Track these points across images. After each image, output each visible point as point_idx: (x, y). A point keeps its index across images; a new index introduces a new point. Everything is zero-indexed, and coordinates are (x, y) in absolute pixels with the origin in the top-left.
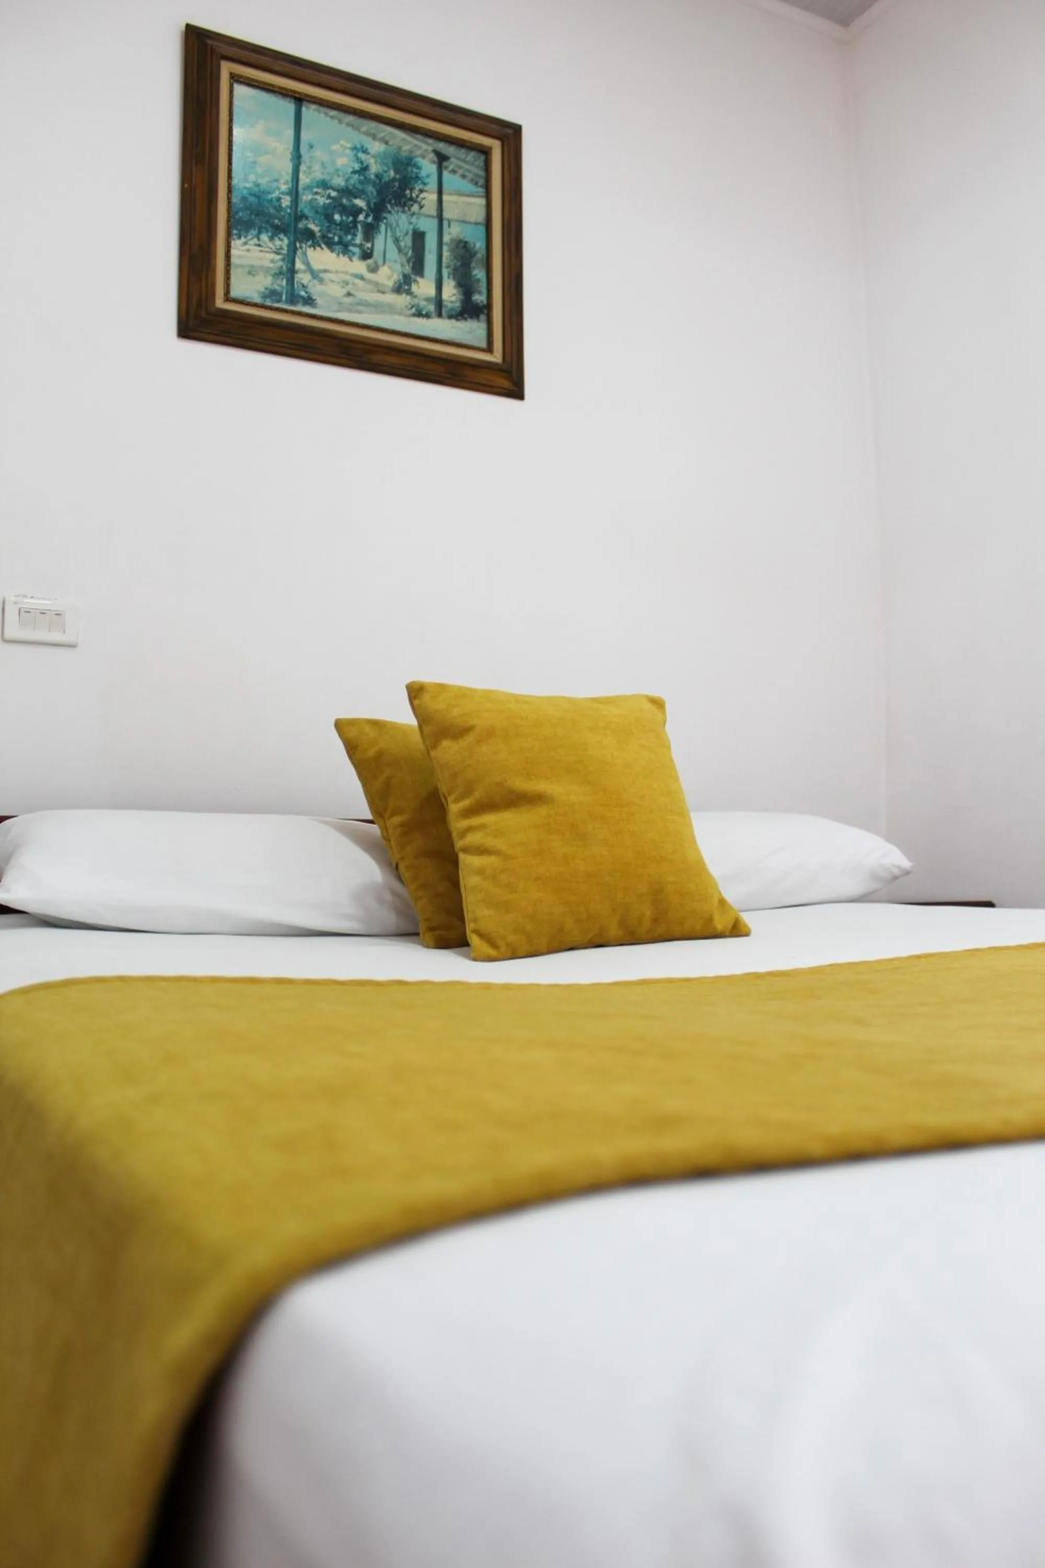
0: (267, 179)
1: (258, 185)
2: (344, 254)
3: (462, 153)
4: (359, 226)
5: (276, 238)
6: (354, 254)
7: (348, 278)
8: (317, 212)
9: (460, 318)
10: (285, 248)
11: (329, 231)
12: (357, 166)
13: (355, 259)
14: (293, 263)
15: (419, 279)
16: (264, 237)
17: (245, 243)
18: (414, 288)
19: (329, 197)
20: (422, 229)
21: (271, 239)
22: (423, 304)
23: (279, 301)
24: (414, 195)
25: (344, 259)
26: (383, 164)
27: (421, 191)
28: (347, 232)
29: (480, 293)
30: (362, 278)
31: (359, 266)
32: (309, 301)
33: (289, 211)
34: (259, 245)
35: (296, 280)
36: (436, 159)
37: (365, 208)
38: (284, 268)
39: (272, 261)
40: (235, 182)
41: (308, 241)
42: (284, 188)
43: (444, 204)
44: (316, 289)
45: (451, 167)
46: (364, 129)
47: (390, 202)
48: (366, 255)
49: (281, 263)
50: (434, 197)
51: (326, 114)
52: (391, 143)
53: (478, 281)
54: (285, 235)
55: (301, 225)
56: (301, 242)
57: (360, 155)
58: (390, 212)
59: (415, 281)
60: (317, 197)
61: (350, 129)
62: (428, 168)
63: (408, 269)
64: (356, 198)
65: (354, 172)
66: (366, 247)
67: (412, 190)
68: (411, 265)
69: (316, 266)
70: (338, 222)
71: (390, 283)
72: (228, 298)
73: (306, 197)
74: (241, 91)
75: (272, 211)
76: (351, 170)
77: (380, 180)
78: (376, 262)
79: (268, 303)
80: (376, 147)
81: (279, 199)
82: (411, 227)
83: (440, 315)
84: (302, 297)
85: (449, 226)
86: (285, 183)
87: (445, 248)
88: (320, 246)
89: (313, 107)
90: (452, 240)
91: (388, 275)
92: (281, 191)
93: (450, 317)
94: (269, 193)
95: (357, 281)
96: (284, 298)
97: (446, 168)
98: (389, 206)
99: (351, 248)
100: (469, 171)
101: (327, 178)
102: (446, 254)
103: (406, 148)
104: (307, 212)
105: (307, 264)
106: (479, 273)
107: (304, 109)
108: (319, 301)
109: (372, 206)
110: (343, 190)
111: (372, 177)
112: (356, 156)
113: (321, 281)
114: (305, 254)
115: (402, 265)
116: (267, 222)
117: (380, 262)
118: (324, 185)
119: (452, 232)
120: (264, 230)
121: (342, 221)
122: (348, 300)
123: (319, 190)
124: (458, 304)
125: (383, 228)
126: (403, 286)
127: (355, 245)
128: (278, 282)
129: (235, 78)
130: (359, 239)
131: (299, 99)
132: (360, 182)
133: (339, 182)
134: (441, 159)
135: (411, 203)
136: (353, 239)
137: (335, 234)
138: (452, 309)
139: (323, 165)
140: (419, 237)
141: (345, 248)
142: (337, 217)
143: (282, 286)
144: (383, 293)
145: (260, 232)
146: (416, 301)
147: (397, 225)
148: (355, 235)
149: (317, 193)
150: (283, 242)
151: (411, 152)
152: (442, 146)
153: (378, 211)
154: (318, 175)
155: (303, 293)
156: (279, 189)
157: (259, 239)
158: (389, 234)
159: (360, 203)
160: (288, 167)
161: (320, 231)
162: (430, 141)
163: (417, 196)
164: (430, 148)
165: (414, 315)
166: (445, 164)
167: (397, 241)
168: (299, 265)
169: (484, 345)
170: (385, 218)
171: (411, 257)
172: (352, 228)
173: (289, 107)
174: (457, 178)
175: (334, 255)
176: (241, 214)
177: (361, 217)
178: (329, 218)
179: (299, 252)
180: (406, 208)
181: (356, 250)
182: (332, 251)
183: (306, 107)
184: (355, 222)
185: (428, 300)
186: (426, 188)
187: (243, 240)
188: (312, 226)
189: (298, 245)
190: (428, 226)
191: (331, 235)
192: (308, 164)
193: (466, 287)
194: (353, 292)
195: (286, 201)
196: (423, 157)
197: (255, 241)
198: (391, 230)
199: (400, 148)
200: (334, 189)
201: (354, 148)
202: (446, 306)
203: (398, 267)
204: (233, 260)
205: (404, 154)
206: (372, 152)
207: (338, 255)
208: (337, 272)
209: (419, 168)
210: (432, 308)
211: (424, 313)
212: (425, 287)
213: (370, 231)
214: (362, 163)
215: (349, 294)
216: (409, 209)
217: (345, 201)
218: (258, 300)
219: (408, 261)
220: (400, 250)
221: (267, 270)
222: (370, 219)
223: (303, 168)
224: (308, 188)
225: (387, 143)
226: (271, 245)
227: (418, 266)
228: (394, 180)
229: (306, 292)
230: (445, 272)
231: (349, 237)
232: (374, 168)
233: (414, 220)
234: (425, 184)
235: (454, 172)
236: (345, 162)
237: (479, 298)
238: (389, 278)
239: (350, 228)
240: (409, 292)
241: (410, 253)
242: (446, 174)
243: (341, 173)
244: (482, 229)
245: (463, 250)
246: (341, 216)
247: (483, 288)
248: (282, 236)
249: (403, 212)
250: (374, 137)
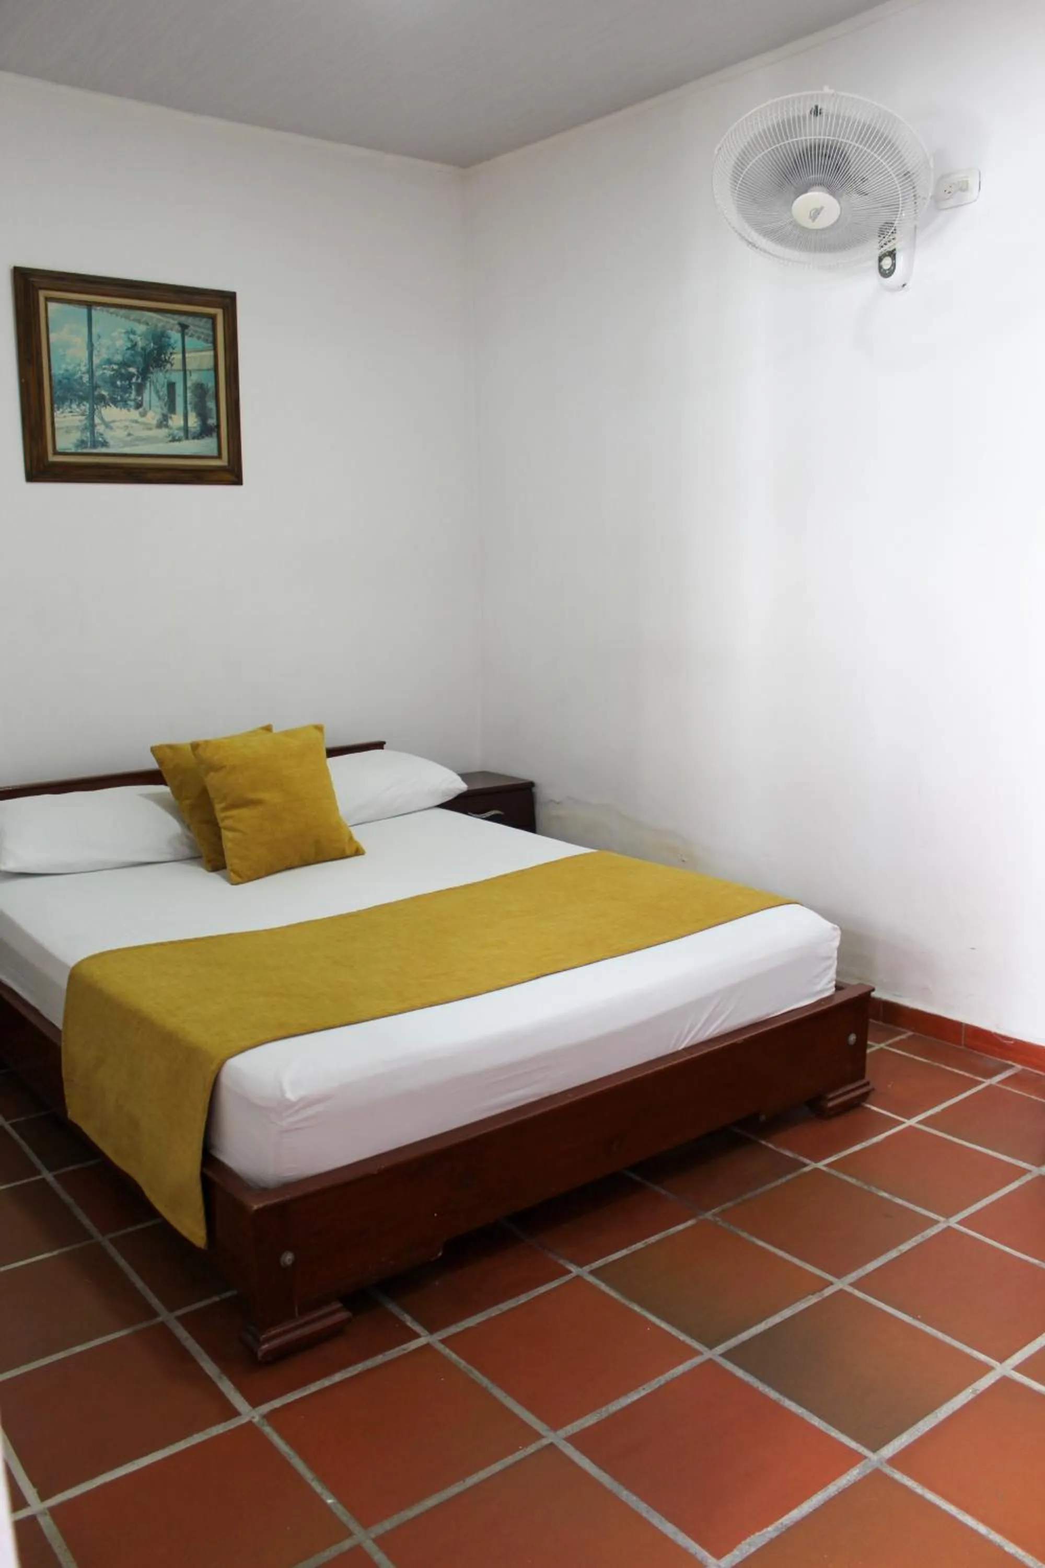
0: (73, 365)
1: (67, 370)
2: (124, 407)
3: (197, 321)
4: (133, 387)
5: (81, 405)
6: (131, 406)
7: (127, 423)
8: (106, 382)
9: (200, 437)
10: (88, 411)
11: (114, 394)
12: (129, 345)
13: (132, 409)
14: (93, 419)
15: (173, 416)
16: (74, 406)
17: (62, 413)
18: (170, 422)
19: (113, 370)
20: (173, 380)
21: (78, 406)
22: (176, 432)
23: (86, 447)
24: (167, 358)
25: (124, 411)
26: (147, 340)
27: (171, 354)
28: (126, 392)
29: (212, 418)
30: (136, 422)
31: (134, 414)
32: (105, 444)
33: (88, 384)
34: (71, 412)
35: (96, 431)
36: (179, 329)
37: (136, 373)
38: (88, 424)
39: (80, 421)
40: (53, 371)
41: (101, 402)
42: (84, 369)
43: (187, 360)
44: (109, 435)
45: (190, 333)
46: (132, 317)
47: (152, 366)
48: (139, 406)
49: (85, 422)
50: (180, 356)
51: (108, 312)
52: (150, 324)
53: (211, 409)
54: (87, 402)
55: (96, 393)
56: (96, 404)
57: (132, 336)
58: (152, 373)
59: (171, 418)
60: (105, 371)
61: (123, 319)
62: (175, 336)
63: (165, 410)
64: (130, 366)
65: (128, 349)
66: (137, 401)
67: (165, 354)
68: (167, 407)
69: (107, 419)
70: (119, 386)
71: (155, 422)
72: (56, 453)
73: (98, 373)
74: (52, 306)
75: (78, 387)
76: (125, 348)
77: (145, 352)
78: (144, 409)
79: (80, 451)
80: (141, 328)
81: (81, 378)
82: (166, 380)
83: (187, 438)
84: (100, 442)
85: (191, 375)
86: (85, 366)
87: (188, 391)
88: (109, 405)
89: (98, 308)
90: (193, 384)
91: (153, 417)
92: (82, 372)
93: (194, 438)
94: (74, 374)
95: (134, 425)
96: (89, 444)
97: (187, 334)
98: (151, 369)
99: (129, 402)
100: (202, 333)
101: (110, 356)
102: (189, 395)
103: (160, 325)
104: (99, 383)
105: (102, 419)
106: (211, 405)
107: (93, 312)
108: (111, 442)
109: (140, 370)
110: (121, 363)
111: (139, 350)
112: (129, 338)
113: (111, 428)
114: (100, 412)
115: (162, 408)
116: (75, 395)
117: (148, 409)
118: (109, 362)
119: (193, 379)
120: (73, 401)
121: (122, 385)
122: (129, 438)
123: (107, 366)
124: (198, 429)
125: (148, 385)
126: (163, 423)
127: (131, 400)
128: (85, 434)
129: (48, 299)
130: (133, 396)
131: (89, 305)
132: (132, 355)
133: (119, 358)
134: (184, 327)
135: (165, 363)
136: (130, 396)
137: (118, 395)
138: (195, 433)
139: (108, 348)
140: (171, 386)
141: (124, 403)
142: (119, 383)
143: (87, 437)
144: (150, 429)
145: (71, 403)
146: (171, 431)
147: (157, 381)
148: (131, 393)
149: (105, 369)
150: (86, 406)
151: (163, 327)
152: (183, 319)
153: (144, 374)
154: (105, 356)
155: (100, 439)
156: (81, 371)
157: (71, 408)
158: (152, 387)
159: (133, 370)
160: (86, 354)
161: (108, 395)
162: (176, 317)
163: (169, 358)
164: (176, 322)
165: (171, 441)
166: (186, 331)
167: (157, 392)
168: (97, 420)
169: (215, 453)
170: (150, 378)
171: (167, 401)
172: (128, 388)
173: (84, 311)
174: (195, 339)
175: (119, 409)
176: (58, 393)
177: (134, 380)
178: (113, 384)
179: (96, 412)
180: (162, 368)
181: (132, 403)
182: (117, 407)
183: (95, 310)
184: (130, 385)
185: (179, 429)
186: (174, 351)
187: (61, 410)
188: (104, 393)
189: (95, 407)
190: (177, 378)
191: (116, 396)
192: (98, 349)
193: (203, 415)
194: (132, 432)
195: (86, 378)
196: (172, 329)
197: (69, 410)
198: (153, 385)
199: (156, 326)
200: (115, 364)
201: (127, 332)
202: (191, 431)
203: (159, 410)
204: (56, 425)
205: (159, 330)
206: (139, 332)
207: (121, 409)
208: (121, 421)
209: (169, 338)
210: (182, 434)
211: (177, 438)
212: (177, 421)
213: (140, 389)
214: (132, 341)
215: (129, 435)
216: (164, 368)
217: (123, 371)
218: (73, 450)
219: (165, 405)
220: (160, 398)
221: (77, 427)
222: (139, 381)
223: (95, 353)
224: (99, 366)
225: (147, 324)
226: (78, 410)
227: (172, 408)
228: (154, 349)
229: (103, 438)
230: (189, 407)
231: (127, 395)
232: (140, 344)
233: (167, 375)
234: (173, 349)
235: (192, 336)
236: (121, 343)
237: (212, 422)
238: (153, 418)
239: (126, 389)
240: (167, 426)
241: (166, 398)
242: (187, 339)
243: (119, 352)
244: (212, 373)
245: (200, 389)
246: (121, 381)
247: (214, 415)
248: (85, 403)
249: (161, 371)
250: (139, 321)
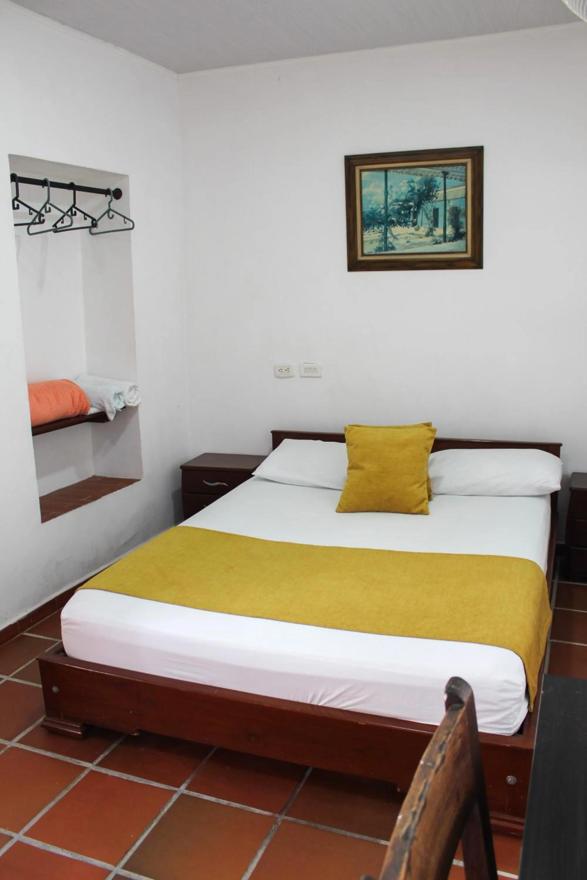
0: (376, 205)
1: (372, 208)
2: (406, 226)
3: (454, 169)
4: (411, 214)
5: (380, 227)
6: (410, 225)
7: (408, 236)
8: (395, 212)
9: (454, 240)
10: (383, 230)
11: (399, 219)
12: (410, 189)
13: (410, 227)
14: (386, 235)
15: (436, 229)
16: (375, 228)
17: (369, 232)
18: (434, 233)
19: (399, 205)
20: (437, 207)
21: (378, 228)
22: (438, 238)
23: (381, 251)
24: (434, 194)
25: (406, 228)
26: (421, 185)
27: (437, 191)
28: (407, 217)
29: (463, 228)
30: (413, 234)
31: (412, 229)
32: (393, 248)
33: (384, 215)
34: (374, 232)
35: (388, 241)
36: (443, 175)
37: (413, 205)
38: (383, 238)
39: (379, 236)
40: (364, 210)
41: (392, 225)
42: (382, 206)
43: (447, 194)
44: (395, 243)
45: (449, 177)
46: (412, 173)
47: (424, 200)
48: (414, 224)
49: (382, 236)
50: (442, 192)
51: (397, 172)
52: (423, 175)
53: (462, 223)
54: (383, 225)
55: (389, 220)
56: (389, 226)
57: (412, 184)
58: (424, 204)
59: (435, 230)
60: (395, 206)
61: (406, 175)
62: (439, 180)
63: (431, 226)
64: (409, 202)
65: (409, 192)
66: (414, 222)
67: (433, 192)
68: (433, 223)
69: (395, 234)
70: (403, 214)
71: (424, 233)
72: (363, 255)
73: (390, 208)
74: (364, 174)
75: (378, 217)
76: (407, 191)
77: (419, 192)
78: (418, 226)
79: (378, 253)
80: (418, 178)
81: (380, 212)
82: (433, 207)
83: (445, 241)
84: (390, 247)
85: (449, 202)
86: (383, 205)
87: (447, 212)
88: (396, 225)
89: (392, 170)
90: (450, 208)
91: (423, 230)
92: (381, 208)
93: (449, 241)
94: (376, 210)
95: (412, 236)
96: (383, 249)
97: (448, 177)
98: (423, 202)
99: (409, 223)
100: (458, 176)
101: (398, 197)
102: (448, 215)
103: (430, 175)
104: (391, 213)
105: (392, 234)
106: (462, 220)
107: (388, 173)
108: (397, 247)
109: (416, 203)
110: (404, 200)
111: (416, 191)
112: (410, 185)
113: (397, 239)
114: (391, 230)
115: (429, 225)
116: (377, 222)
117: (420, 226)
118: (397, 201)
119: (451, 205)
120: (375, 225)
121: (404, 213)
122: (408, 244)
123: (395, 203)
124: (453, 235)
125: (421, 212)
126: (429, 233)
127: (410, 222)
128: (381, 243)
129: (361, 171)
130: (411, 219)
131: (386, 170)
132: (411, 195)
133: (403, 197)
134: (445, 174)
135: (432, 197)
136: (409, 219)
137: (402, 219)
138: (451, 238)
139: (397, 193)
140: (436, 211)
141: (406, 224)
142: (403, 212)
143: (383, 245)
144: (421, 238)
145: (374, 226)
146: (435, 238)
147: (427, 208)
148: (410, 217)
149: (395, 205)
150: (382, 228)
151: (432, 175)
152: (446, 169)
153: (419, 205)
154: (395, 197)
155: (390, 246)
156: (380, 207)
157: (373, 229)
158: (423, 213)
159: (411, 204)
160: (383, 198)
161: (397, 219)
162: (440, 168)
163: (435, 194)
164: (440, 171)
165: (434, 244)
166: (447, 176)
167: (427, 215)
168: (389, 235)
169: (464, 250)
170: (422, 207)
171: (433, 220)
172: (409, 215)
173: (383, 174)
174: (453, 180)
175: (402, 228)
176: (367, 222)
177: (412, 209)
178: (399, 213)
179: (389, 230)
180: (430, 200)
181: (411, 223)
182: (401, 226)
183: (390, 172)
184: (409, 213)
185: (440, 236)
186: (439, 189)
187: (368, 231)
188: (394, 219)
189: (388, 227)
190: (440, 206)
191: (400, 220)
192: (391, 194)
193: (457, 226)
194: (409, 241)
195: (383, 212)
196: (437, 176)
197: (372, 230)
198: (424, 211)
199: (427, 176)
200: (401, 201)
201: (409, 182)
202: (448, 237)
203: (428, 226)
204: (364, 240)
205: (429, 177)
206: (416, 181)
207: (403, 227)
208: (403, 234)
209: (436, 181)
210: (442, 239)
211: (438, 242)
212: (439, 231)
213: (416, 215)
214: (411, 187)
215: (408, 242)
216: (432, 201)
217: (405, 205)
218: (374, 253)
219: (432, 222)
220: (428, 218)
221: (377, 240)
222: (416, 209)
223: (389, 196)
224: (391, 204)
225: (422, 175)
226: (378, 230)
227: (436, 224)
228: (425, 189)
229: (391, 245)
230: (447, 223)
231: (408, 219)
232: (417, 187)
233: (434, 204)
234: (438, 188)
235: (451, 178)
236: (405, 189)
237: (462, 230)
238: (424, 231)
239: (407, 215)
240: (432, 235)
241: (432, 219)
242: (448, 181)
243: (403, 194)
244: (464, 199)
245: (456, 211)
246: (404, 211)
247: (465, 226)
248: (382, 225)
249: (430, 202)
250: (416, 174)
